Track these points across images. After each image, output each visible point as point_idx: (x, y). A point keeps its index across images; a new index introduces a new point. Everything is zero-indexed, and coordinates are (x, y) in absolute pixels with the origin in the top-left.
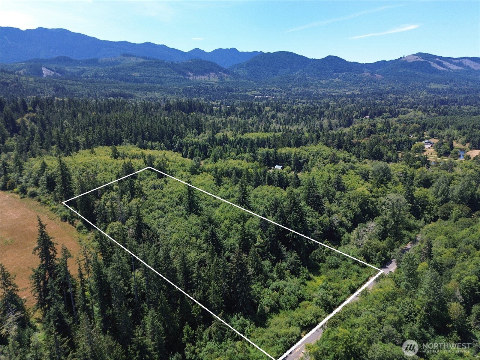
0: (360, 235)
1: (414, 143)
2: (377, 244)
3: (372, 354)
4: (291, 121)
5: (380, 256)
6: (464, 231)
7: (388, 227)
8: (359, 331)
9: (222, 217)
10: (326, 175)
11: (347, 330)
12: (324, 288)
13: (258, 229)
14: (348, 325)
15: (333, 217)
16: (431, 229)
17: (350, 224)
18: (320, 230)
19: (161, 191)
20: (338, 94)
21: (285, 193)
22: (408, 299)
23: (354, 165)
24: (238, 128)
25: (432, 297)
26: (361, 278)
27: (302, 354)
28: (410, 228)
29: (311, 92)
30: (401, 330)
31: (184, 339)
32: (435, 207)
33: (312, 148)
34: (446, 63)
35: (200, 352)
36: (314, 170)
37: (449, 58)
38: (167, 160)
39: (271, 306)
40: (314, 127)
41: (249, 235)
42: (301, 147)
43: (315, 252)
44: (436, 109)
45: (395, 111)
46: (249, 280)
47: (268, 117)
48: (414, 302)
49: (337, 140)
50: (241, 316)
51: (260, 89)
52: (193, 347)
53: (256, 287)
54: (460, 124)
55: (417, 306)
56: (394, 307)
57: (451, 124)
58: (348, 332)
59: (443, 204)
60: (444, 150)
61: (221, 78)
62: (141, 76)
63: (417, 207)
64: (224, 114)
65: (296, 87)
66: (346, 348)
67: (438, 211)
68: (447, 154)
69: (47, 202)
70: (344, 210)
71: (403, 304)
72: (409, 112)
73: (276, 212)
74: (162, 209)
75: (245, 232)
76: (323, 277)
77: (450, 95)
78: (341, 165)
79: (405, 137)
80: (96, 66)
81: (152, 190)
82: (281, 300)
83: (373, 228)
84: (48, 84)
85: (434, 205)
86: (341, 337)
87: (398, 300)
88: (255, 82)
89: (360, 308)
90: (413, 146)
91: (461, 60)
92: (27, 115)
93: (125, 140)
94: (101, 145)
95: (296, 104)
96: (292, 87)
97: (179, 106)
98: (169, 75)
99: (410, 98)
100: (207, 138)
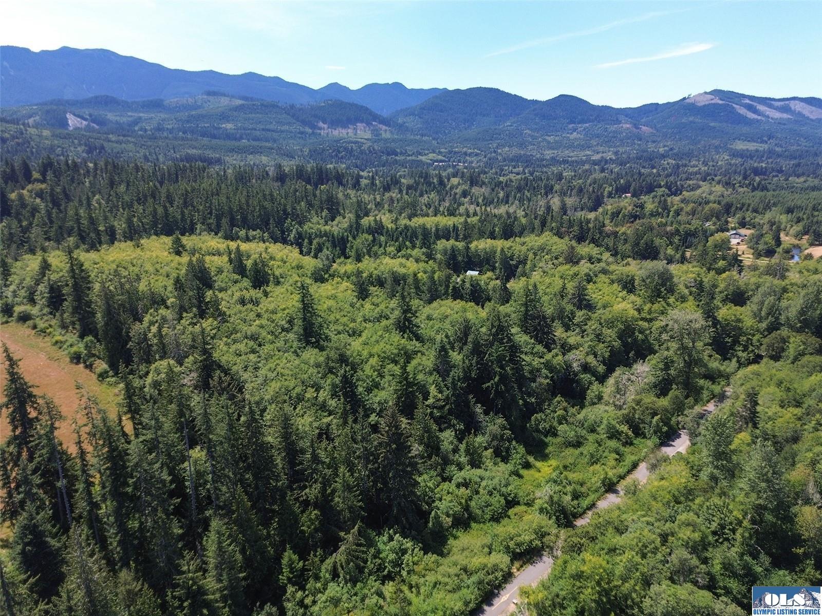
0: (621, 386)
1: (712, 235)
2: (653, 403)
3: (651, 606)
4: (496, 200)
5: (658, 425)
6: (813, 377)
7: (672, 372)
8: (624, 560)
9: (365, 353)
10: (558, 283)
11: (601, 558)
12: (555, 482)
13: (431, 374)
14: (603, 549)
15: (571, 356)
16: (751, 376)
17: (601, 369)
18: (547, 377)
19: (254, 308)
20: (576, 159)
21: (483, 313)
22: (716, 500)
23: (608, 268)
24: (401, 209)
25: (765, 496)
26: (624, 463)
27: (513, 605)
28: (712, 377)
29: (531, 155)
30: (706, 558)
31: (283, 578)
32: (755, 338)
33: (533, 240)
34: (761, 108)
35: (314, 602)
36: (536, 276)
37: (766, 98)
38: (272, 258)
39: (454, 515)
40: (536, 209)
41: (416, 385)
42: (512, 239)
43: (539, 416)
44: (747, 182)
45: (677, 186)
46: (414, 465)
47: (456, 194)
48: (728, 504)
49: (576, 228)
50: (395, 534)
51: (443, 150)
52: (299, 594)
53: (425, 480)
54: (791, 204)
55: (735, 513)
56: (691, 514)
57: (775, 205)
58: (604, 563)
59: (770, 333)
60: (766, 247)
61: (376, 132)
62: (238, 129)
63: (724, 338)
64: (379, 189)
65: (504, 147)
66: (599, 593)
67: (761, 344)
68: (770, 253)
69: (48, 331)
70: (590, 343)
71: (708, 508)
72: (700, 187)
73: (465, 344)
74: (254, 337)
75: (406, 379)
76: (553, 462)
77: (770, 160)
78: (584, 267)
79: (696, 223)
80: (160, 112)
81: (239, 307)
82: (473, 504)
83: (644, 375)
84: (76, 141)
85: (754, 335)
86: (589, 571)
87: (697, 501)
88: (434, 139)
89: (624, 516)
90: (711, 239)
91: (787, 102)
92: (30, 187)
93: (198, 226)
94: (157, 234)
95: (504, 175)
96: (497, 148)
97: (300, 174)
98: (286, 127)
99: (700, 166)
100: (346, 225)
